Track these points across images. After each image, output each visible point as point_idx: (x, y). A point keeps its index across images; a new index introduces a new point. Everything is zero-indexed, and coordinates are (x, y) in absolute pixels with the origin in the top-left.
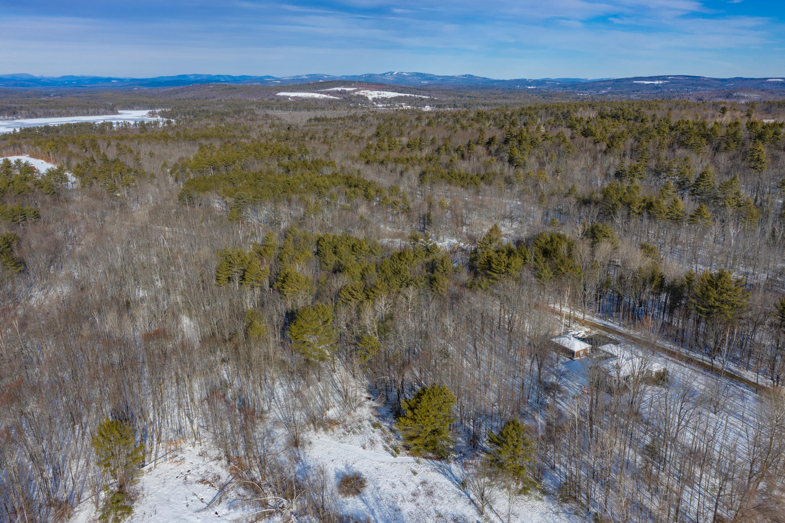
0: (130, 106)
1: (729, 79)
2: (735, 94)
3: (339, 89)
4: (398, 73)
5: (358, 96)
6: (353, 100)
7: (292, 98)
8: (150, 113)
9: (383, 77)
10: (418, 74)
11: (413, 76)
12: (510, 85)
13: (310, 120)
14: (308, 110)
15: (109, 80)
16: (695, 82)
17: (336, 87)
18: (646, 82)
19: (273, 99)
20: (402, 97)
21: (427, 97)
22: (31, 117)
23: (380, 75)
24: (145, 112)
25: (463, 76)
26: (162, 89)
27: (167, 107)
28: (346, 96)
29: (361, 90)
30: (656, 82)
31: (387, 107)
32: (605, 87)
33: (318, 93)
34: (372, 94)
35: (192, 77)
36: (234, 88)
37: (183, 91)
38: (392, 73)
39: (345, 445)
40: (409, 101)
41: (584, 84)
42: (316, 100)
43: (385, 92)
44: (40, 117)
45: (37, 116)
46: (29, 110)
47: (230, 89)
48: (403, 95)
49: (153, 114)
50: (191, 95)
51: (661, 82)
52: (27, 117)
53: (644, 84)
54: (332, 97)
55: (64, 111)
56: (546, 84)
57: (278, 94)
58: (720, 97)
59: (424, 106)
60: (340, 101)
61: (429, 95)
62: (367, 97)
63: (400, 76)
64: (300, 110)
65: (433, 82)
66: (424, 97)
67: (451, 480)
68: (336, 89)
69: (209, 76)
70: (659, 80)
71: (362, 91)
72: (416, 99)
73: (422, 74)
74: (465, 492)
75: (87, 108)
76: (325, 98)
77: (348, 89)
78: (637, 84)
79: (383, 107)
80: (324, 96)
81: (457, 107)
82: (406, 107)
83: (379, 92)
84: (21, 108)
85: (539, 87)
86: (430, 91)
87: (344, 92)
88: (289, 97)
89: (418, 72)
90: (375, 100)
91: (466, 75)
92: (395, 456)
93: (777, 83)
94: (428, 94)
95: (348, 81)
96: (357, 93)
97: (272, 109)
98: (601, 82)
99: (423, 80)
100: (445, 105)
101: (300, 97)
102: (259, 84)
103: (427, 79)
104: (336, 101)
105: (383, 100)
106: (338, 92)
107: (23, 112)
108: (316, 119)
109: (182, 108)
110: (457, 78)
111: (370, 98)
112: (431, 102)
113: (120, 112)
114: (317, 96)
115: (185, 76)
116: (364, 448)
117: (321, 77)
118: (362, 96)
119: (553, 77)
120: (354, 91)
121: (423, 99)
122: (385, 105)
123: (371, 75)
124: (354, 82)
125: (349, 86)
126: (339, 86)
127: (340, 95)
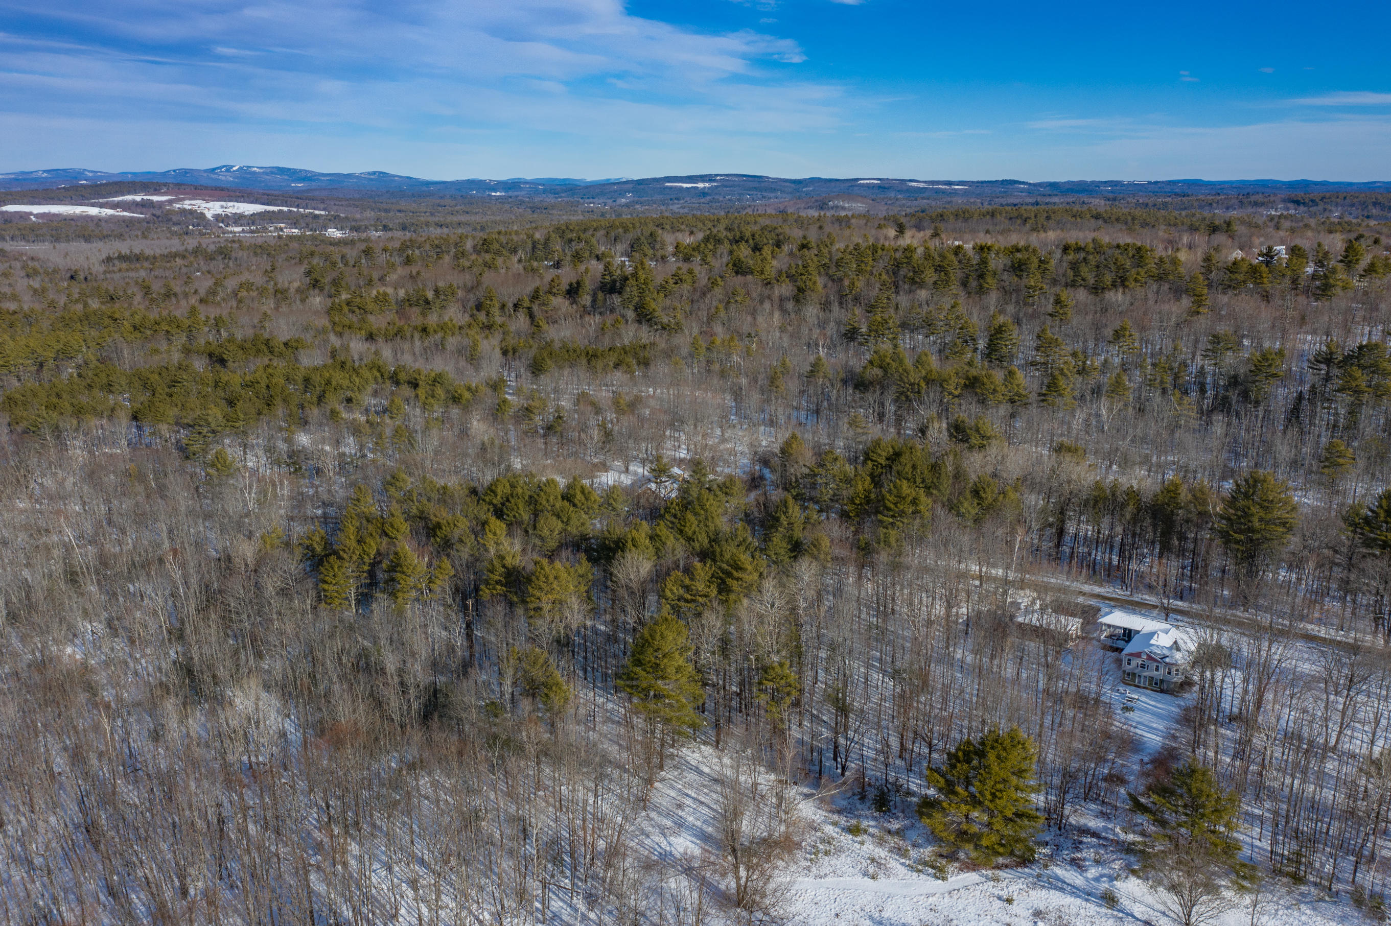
1: (805, 180)
2: (831, 203)
3: (138, 198)
4: (241, 168)
5: (183, 212)
6: (175, 219)
7: (36, 216)
9: (213, 176)
10: (282, 171)
11: (272, 173)
12: (459, 190)
13: (109, 259)
14: (89, 239)
16: (757, 185)
17: (129, 193)
18: (685, 185)
20: (273, 212)
21: (323, 213)
23: (206, 171)
25: (369, 173)
28: (158, 213)
29: (184, 199)
30: (701, 185)
31: (252, 232)
32: (622, 194)
33: (93, 205)
34: (212, 209)
38: (229, 168)
39: (829, 879)
40: (294, 221)
41: (587, 187)
42: (95, 220)
43: (236, 204)
48: (276, 209)
51: (707, 185)
53: (681, 188)
54: (126, 214)
56: (521, 189)
57: (4, 209)
58: (811, 207)
59: (325, 228)
60: (146, 221)
61: (324, 209)
62: (203, 214)
63: (246, 172)
64: (68, 241)
65: (314, 185)
66: (317, 212)
67: (1079, 897)
68: (128, 198)
70: (703, 181)
71: (188, 202)
73: (289, 169)
74: (1119, 911)
76: (114, 216)
77: (156, 198)
78: (671, 188)
79: (243, 231)
80: (110, 212)
81: (391, 230)
82: (289, 230)
83: (223, 203)
85: (510, 193)
86: (323, 201)
87: (151, 204)
88: (31, 214)
89: (281, 165)
90: (217, 217)
91: (374, 173)
92: (944, 879)
93: (873, 187)
94: (322, 206)
95: (152, 183)
96: (178, 206)
98: (614, 184)
99: (294, 181)
100: (366, 227)
101: (54, 215)
103: (300, 180)
104: (139, 221)
105: (238, 219)
106: (136, 204)
108: (122, 258)
110: (358, 177)
111: (209, 215)
112: (335, 221)
114: (93, 211)
117: (80, 174)
118: (191, 212)
119: (529, 177)
120: (170, 202)
121: (316, 217)
122: (245, 228)
123: (186, 172)
124: (165, 184)
125: (157, 192)
126: (135, 192)
127: (144, 210)
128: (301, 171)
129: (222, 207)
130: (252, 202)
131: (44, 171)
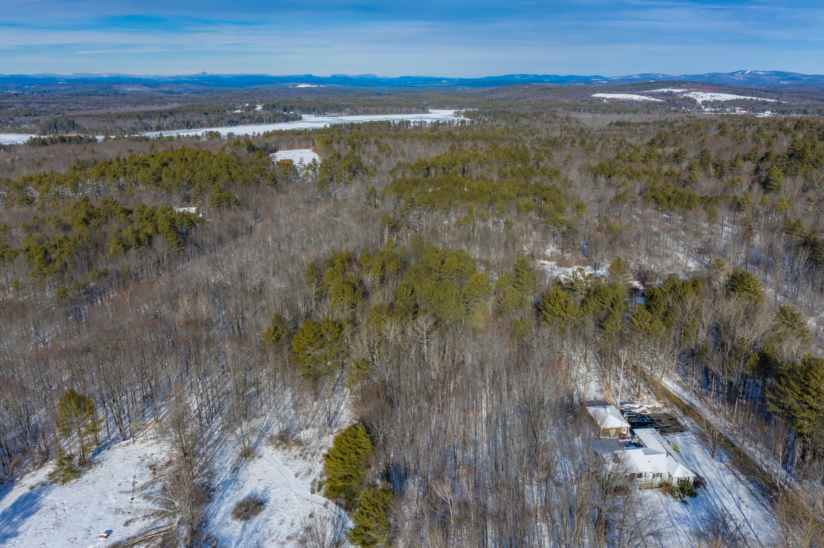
0: (441, 106)
3: (665, 90)
4: (751, 72)
5: (686, 98)
6: (677, 102)
7: (607, 99)
8: (455, 113)
9: (731, 77)
10: (777, 73)
11: (770, 75)
13: (611, 124)
14: (619, 113)
15: (440, 80)
17: (664, 88)
19: (586, 101)
20: (740, 100)
21: (773, 101)
22: (352, 114)
23: (727, 74)
24: (451, 112)
26: (481, 90)
27: (476, 107)
28: (670, 99)
29: (692, 91)
31: (716, 112)
33: (639, 94)
34: (701, 97)
35: (518, 77)
36: (549, 89)
37: (498, 91)
38: (743, 72)
39: (286, 467)
42: (632, 102)
43: (720, 94)
44: (360, 114)
45: (357, 114)
46: (352, 108)
47: (544, 89)
48: (742, 97)
49: (458, 114)
50: (503, 96)
52: (349, 114)
54: (653, 99)
55: (381, 110)
57: (594, 95)
59: (764, 111)
60: (660, 104)
61: (777, 99)
62: (695, 100)
63: (754, 74)
64: (607, 113)
65: (795, 83)
66: (769, 100)
68: (661, 90)
69: (536, 76)
71: (693, 93)
72: (757, 102)
73: (783, 73)
75: (401, 106)
76: (645, 100)
77: (675, 91)
79: (711, 111)
80: (644, 98)
81: (807, 113)
82: (739, 111)
83: (713, 94)
84: (347, 106)
86: (782, 93)
87: (671, 94)
88: (605, 98)
89: (778, 70)
90: (705, 103)
94: (778, 96)
95: (680, 82)
96: (685, 95)
97: (580, 111)
99: (783, 80)
100: (791, 111)
101: (616, 99)
102: (583, 84)
103: (787, 80)
104: (656, 103)
105: (714, 104)
106: (663, 94)
107: (348, 109)
108: (618, 124)
109: (488, 108)
111: (699, 100)
112: (771, 107)
113: (430, 111)
114: (636, 97)
115: (512, 76)
116: (297, 476)
118: (689, 99)
120: (683, 93)
121: (765, 103)
122: (713, 110)
123: (715, 75)
124: (686, 82)
125: (679, 87)
127: (664, 97)
128: (791, 73)
129: (711, 96)
130: (731, 94)
131: (638, 75)
